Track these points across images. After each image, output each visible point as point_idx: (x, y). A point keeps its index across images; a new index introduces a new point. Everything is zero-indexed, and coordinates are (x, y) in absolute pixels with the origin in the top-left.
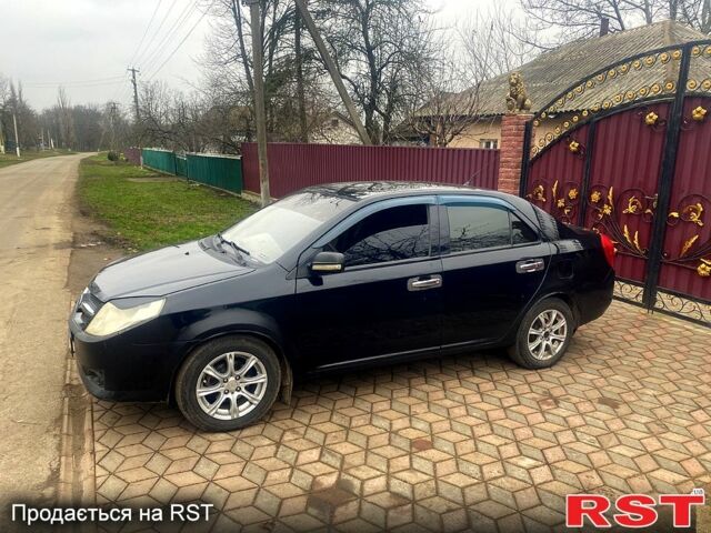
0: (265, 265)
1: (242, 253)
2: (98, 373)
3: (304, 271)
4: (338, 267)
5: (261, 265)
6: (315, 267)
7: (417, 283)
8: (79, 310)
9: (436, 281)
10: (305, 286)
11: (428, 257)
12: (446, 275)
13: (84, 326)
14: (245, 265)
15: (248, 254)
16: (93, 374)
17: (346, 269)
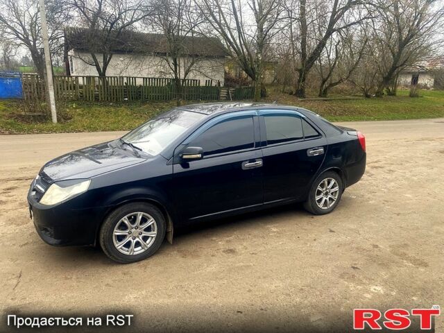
0: (153, 157)
1: (137, 150)
2: (49, 229)
3: (177, 159)
4: (199, 156)
5: (150, 157)
6: (185, 157)
7: (248, 164)
8: (34, 190)
9: (260, 163)
10: (178, 168)
11: (254, 148)
12: (265, 159)
13: (39, 200)
14: (139, 157)
15: (141, 150)
16: (46, 230)
17: (204, 157)
